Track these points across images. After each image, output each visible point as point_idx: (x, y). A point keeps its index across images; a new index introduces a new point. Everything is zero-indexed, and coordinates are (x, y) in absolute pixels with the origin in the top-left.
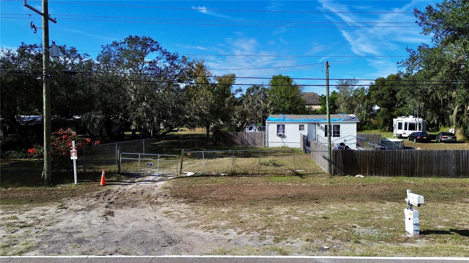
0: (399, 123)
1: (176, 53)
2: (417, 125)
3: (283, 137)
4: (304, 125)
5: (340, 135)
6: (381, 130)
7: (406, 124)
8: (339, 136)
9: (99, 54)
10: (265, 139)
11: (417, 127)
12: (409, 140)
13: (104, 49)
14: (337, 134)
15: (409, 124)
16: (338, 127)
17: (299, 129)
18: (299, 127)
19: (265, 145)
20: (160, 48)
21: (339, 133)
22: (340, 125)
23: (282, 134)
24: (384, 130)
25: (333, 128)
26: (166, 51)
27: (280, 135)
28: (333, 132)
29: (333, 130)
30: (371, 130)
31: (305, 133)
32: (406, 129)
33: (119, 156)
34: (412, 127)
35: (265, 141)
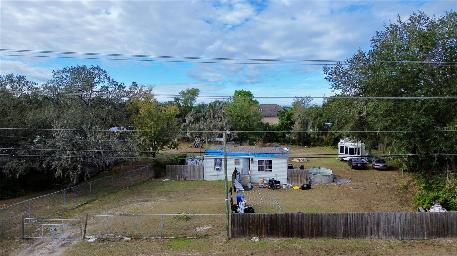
0: (341, 147)
1: (122, 83)
2: (356, 150)
3: (220, 170)
4: (239, 160)
5: (272, 169)
6: (332, 146)
7: (347, 149)
8: (271, 171)
9: (48, 82)
10: (203, 172)
11: (356, 152)
12: (348, 165)
13: (55, 75)
14: (270, 169)
15: (349, 148)
16: (270, 162)
17: (234, 163)
18: (235, 161)
19: (203, 178)
20: (108, 78)
21: (271, 168)
22: (271, 161)
23: (219, 168)
24: (335, 147)
25: (266, 163)
26: (114, 81)
27: (217, 169)
28: (266, 167)
29: (266, 165)
30: (323, 146)
31: (239, 167)
32: (346, 153)
33: (23, 222)
34: (352, 151)
35: (203, 174)
